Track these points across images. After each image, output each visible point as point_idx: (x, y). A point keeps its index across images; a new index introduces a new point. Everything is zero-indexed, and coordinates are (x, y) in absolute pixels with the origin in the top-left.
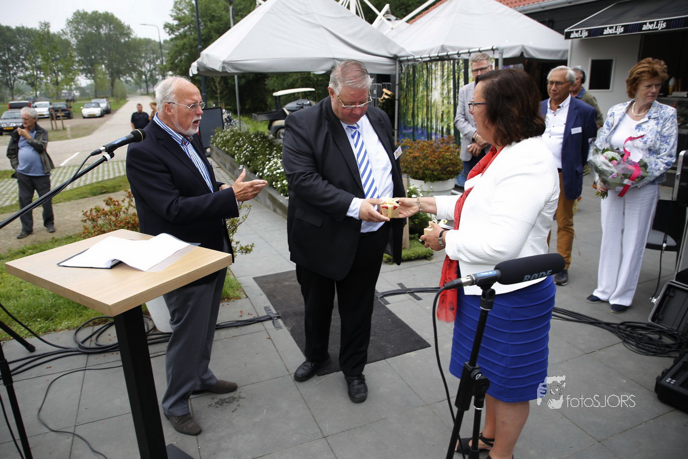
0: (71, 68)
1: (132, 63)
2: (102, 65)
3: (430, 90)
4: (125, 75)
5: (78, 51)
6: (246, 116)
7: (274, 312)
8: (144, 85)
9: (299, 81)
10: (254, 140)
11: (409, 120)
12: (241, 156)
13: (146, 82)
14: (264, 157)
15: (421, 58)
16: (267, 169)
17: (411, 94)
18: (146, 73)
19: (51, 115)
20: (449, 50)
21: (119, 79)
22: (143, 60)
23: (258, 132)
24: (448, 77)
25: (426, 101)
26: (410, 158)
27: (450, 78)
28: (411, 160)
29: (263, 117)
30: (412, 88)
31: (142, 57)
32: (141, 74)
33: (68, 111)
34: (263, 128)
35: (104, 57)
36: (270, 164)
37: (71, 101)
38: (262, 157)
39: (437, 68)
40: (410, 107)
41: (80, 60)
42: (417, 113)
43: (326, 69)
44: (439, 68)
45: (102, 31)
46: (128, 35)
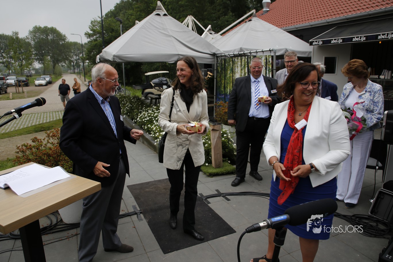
0: (30, 57)
1: (65, 55)
2: (48, 56)
3: (234, 73)
4: (61, 62)
5: (35, 48)
6: (130, 86)
7: (139, 209)
8: (72, 68)
9: (160, 67)
10: (132, 100)
11: (222, 90)
12: (124, 110)
13: (74, 66)
14: (138, 111)
15: (229, 55)
16: (139, 118)
17: (223, 75)
18: (74, 61)
19: (16, 84)
20: (245, 50)
21: (58, 64)
22: (72, 54)
23: (135, 96)
24: (244, 66)
25: (232, 79)
26: (223, 112)
27: (245, 66)
28: (223, 114)
29: (139, 87)
30: (224, 72)
31: (71, 52)
32: (70, 61)
33: (27, 82)
34: (139, 94)
35: (50, 52)
36: (141, 115)
37: (29, 76)
38: (137, 111)
39: (238, 61)
40: (222, 82)
41: (35, 53)
42: (227, 86)
43: (175, 60)
44: (239, 60)
45: (49, 38)
46: (64, 40)
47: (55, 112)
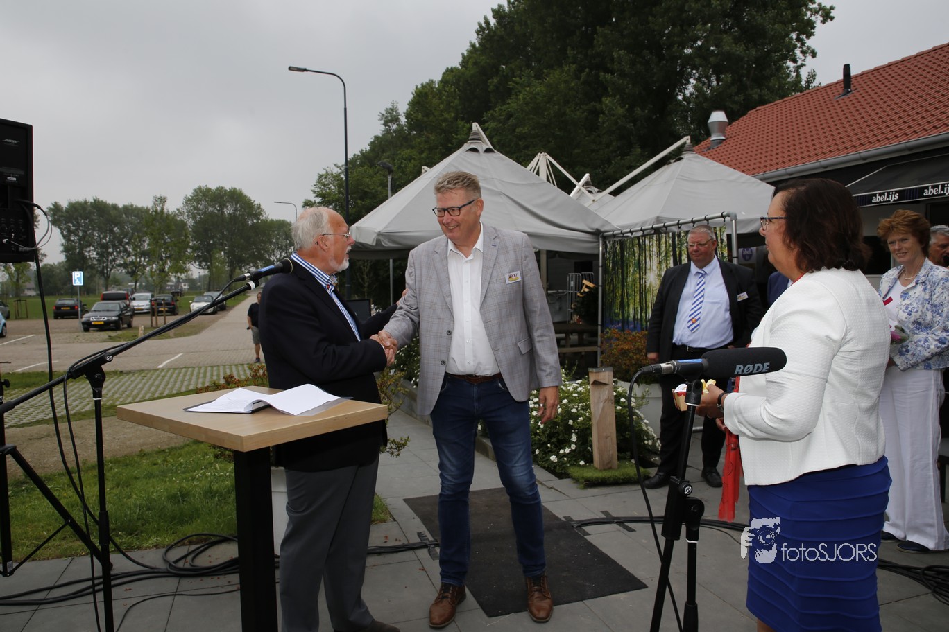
1: (258, 249)
2: (221, 254)
3: (644, 271)
4: (248, 264)
5: (194, 235)
7: (431, 538)
11: (617, 311)
15: (630, 232)
17: (619, 277)
19: (152, 309)
20: (665, 220)
21: (241, 270)
22: (273, 246)
24: (666, 253)
25: (638, 286)
27: (669, 255)
30: (620, 270)
31: (271, 243)
33: (174, 305)
35: (225, 242)
37: (177, 294)
41: (195, 245)
44: (655, 243)
45: (226, 212)
46: (257, 216)
47: (236, 365)
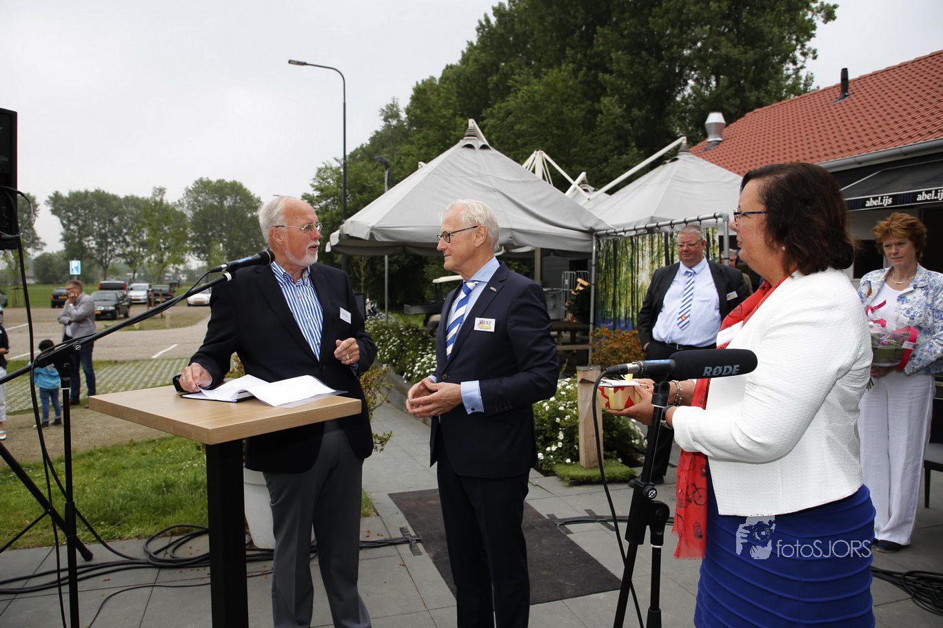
0: (182, 245)
2: (219, 244)
3: (636, 271)
5: (194, 226)
10: (403, 333)
11: (608, 310)
12: (384, 352)
14: (415, 354)
15: (623, 231)
17: (611, 276)
19: (149, 299)
20: (659, 220)
24: (659, 253)
25: (630, 285)
27: (661, 255)
29: (418, 310)
30: (613, 269)
35: (224, 234)
37: (174, 285)
39: (644, 243)
40: (610, 293)
41: (193, 236)
42: (620, 301)
44: (647, 243)
45: (226, 204)
